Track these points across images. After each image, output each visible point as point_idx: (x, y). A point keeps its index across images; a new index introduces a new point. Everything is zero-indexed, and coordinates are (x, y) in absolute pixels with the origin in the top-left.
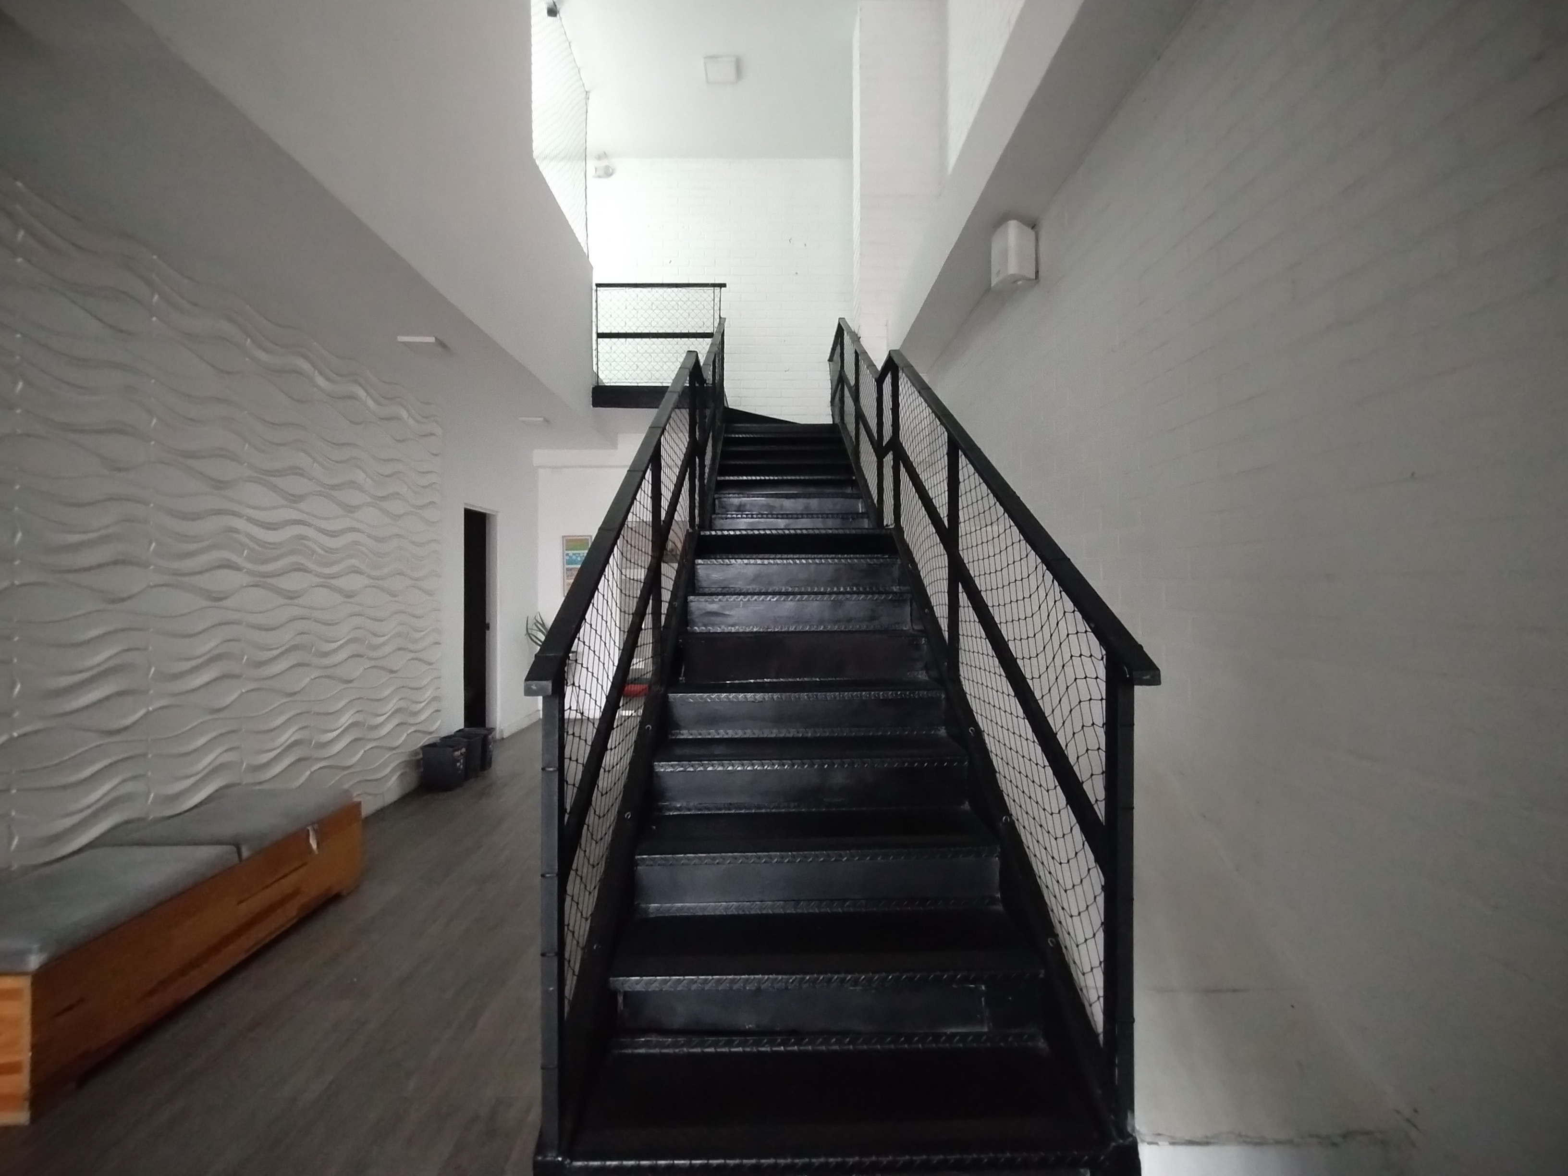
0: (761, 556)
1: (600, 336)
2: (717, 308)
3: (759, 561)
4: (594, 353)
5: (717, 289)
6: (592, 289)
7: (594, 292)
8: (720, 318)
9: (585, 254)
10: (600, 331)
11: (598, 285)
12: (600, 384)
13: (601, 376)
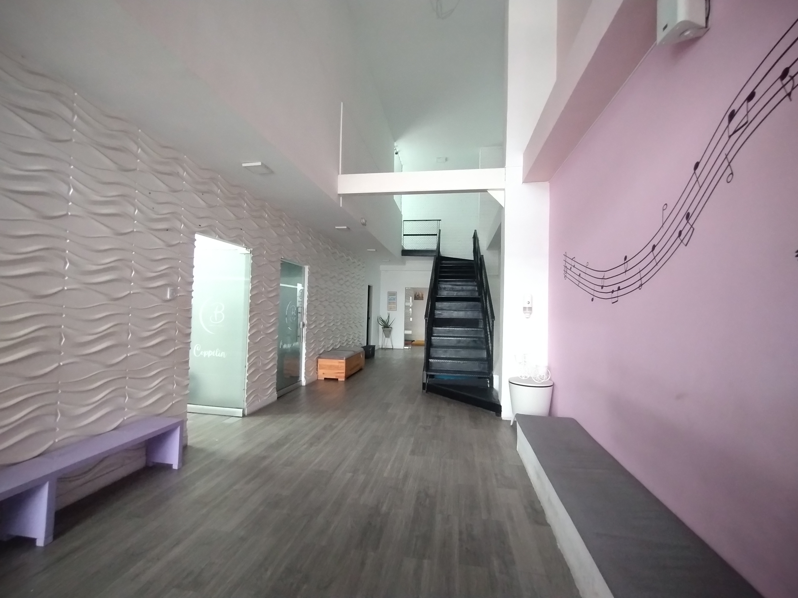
0: (450, 302)
1: (404, 235)
2: (438, 227)
3: (449, 303)
4: (402, 240)
5: (439, 221)
6: (402, 222)
7: (403, 223)
8: (439, 230)
9: (400, 211)
10: (404, 234)
11: (404, 221)
12: (404, 249)
13: (404, 247)
